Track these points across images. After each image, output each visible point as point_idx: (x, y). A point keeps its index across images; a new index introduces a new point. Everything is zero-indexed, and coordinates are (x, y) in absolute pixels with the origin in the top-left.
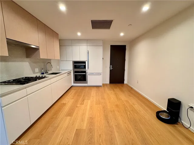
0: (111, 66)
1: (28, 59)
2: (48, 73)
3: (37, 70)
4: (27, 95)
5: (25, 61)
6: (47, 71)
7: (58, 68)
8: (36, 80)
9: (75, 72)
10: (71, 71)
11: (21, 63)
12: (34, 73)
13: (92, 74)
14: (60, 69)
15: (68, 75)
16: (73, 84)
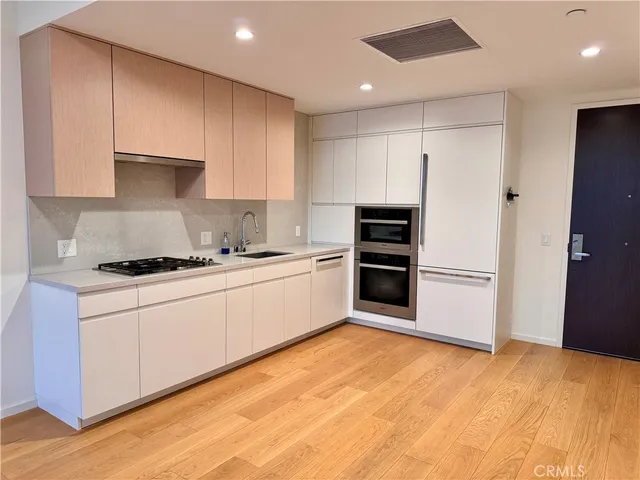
0: (579, 238)
1: (180, 202)
2: (244, 250)
3: (207, 237)
4: (138, 308)
5: (172, 208)
6: (242, 243)
7: (298, 234)
8: (174, 269)
9: (364, 257)
10: (347, 250)
11: (158, 213)
12: (197, 246)
13: (438, 274)
14: (309, 241)
15: (319, 269)
16: (351, 313)
